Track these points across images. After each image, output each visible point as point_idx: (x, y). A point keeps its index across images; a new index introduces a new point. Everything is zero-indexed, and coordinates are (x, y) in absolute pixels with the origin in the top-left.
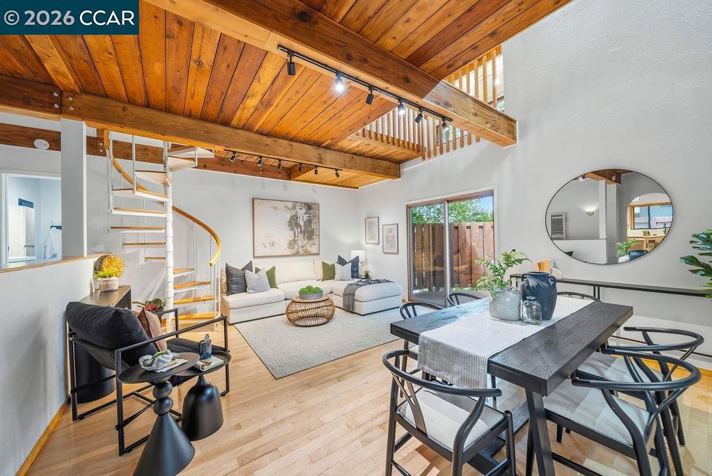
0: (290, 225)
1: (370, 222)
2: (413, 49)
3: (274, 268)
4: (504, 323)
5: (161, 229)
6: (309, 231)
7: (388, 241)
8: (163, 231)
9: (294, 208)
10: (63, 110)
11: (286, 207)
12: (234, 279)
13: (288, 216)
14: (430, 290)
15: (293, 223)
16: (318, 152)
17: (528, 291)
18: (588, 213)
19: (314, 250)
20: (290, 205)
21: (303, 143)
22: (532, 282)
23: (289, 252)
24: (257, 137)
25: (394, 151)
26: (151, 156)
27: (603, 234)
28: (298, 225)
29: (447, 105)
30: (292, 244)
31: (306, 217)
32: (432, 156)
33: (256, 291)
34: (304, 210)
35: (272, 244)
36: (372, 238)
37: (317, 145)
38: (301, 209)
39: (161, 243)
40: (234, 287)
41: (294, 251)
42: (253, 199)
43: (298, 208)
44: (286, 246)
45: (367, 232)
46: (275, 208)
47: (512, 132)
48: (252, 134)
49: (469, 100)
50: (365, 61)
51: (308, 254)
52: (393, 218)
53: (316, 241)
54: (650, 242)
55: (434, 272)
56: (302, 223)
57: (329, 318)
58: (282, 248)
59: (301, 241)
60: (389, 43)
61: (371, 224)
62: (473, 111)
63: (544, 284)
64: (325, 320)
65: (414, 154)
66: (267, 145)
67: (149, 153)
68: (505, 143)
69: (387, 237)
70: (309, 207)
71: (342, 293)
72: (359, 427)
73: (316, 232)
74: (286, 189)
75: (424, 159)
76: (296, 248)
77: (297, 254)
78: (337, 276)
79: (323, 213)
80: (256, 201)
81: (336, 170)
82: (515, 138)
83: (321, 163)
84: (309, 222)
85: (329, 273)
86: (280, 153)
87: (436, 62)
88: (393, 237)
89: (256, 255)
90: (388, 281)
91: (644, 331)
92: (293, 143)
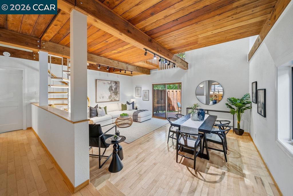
0: (109, 90)
1: (137, 89)
2: (172, 48)
3: (106, 107)
4: (195, 121)
5: (66, 93)
6: (116, 93)
7: (145, 96)
8: (67, 94)
9: (111, 83)
10: (41, 48)
11: (108, 83)
12: (93, 111)
13: (109, 86)
14: (157, 112)
15: (111, 89)
16: (126, 65)
17: (199, 113)
18: (201, 87)
19: (117, 99)
20: (109, 82)
21: (122, 62)
22: (200, 111)
23: (109, 100)
24: (108, 60)
25: (150, 66)
26: (56, 61)
27: (205, 94)
28: (112, 90)
29: (175, 61)
30: (110, 97)
31: (115, 87)
32: (162, 69)
33: (101, 116)
34: (114, 84)
35: (103, 97)
36: (138, 95)
37: (127, 63)
38: (113, 84)
39: (66, 99)
40: (93, 115)
41: (111, 100)
42: (96, 80)
43: (112, 83)
44: (108, 98)
45: (136, 92)
46: (104, 83)
47: (187, 67)
48: (106, 59)
49: (180, 59)
50: (161, 51)
51: (115, 100)
52: (147, 88)
53: (118, 96)
54: (215, 96)
55: (158, 106)
56: (113, 89)
57: (130, 125)
58: (106, 99)
59: (113, 96)
60: (166, 46)
61: (138, 89)
62: (180, 62)
63: (203, 112)
64: (129, 125)
65: (156, 68)
66: (111, 63)
67: (55, 60)
68: (185, 69)
69: (145, 95)
70: (116, 83)
71: (132, 115)
72: (162, 151)
73: (118, 93)
74: (108, 76)
75: (159, 69)
76: (111, 98)
77: (112, 101)
78: (127, 109)
79: (121, 85)
80: (97, 81)
81: (131, 72)
82: (188, 68)
83: (127, 69)
84: (116, 89)
85: (124, 107)
86: (114, 66)
87: (175, 51)
88: (147, 95)
89: (97, 102)
90: (147, 110)
91: (220, 121)
92: (119, 62)
